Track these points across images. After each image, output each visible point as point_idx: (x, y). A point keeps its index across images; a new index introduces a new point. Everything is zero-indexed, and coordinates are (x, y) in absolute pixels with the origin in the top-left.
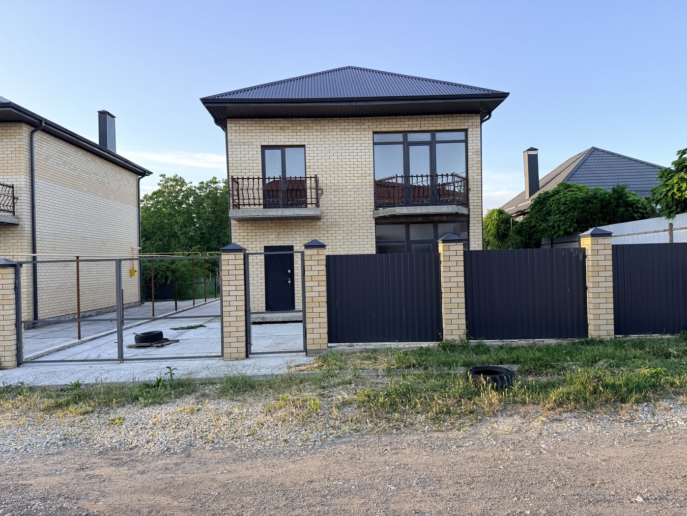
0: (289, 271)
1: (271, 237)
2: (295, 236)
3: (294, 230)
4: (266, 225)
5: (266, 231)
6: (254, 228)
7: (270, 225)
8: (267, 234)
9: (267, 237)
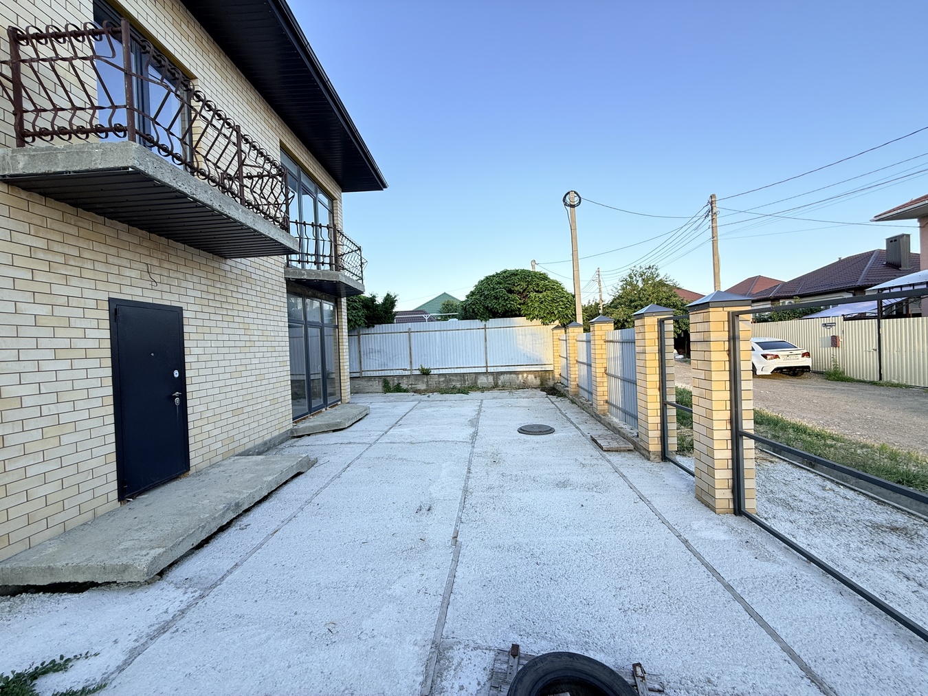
0: (176, 374)
1: (127, 272)
2: (184, 284)
3: (182, 269)
4: (112, 233)
5: (113, 251)
6: (74, 231)
7: (125, 236)
8: (116, 261)
9: (115, 270)
